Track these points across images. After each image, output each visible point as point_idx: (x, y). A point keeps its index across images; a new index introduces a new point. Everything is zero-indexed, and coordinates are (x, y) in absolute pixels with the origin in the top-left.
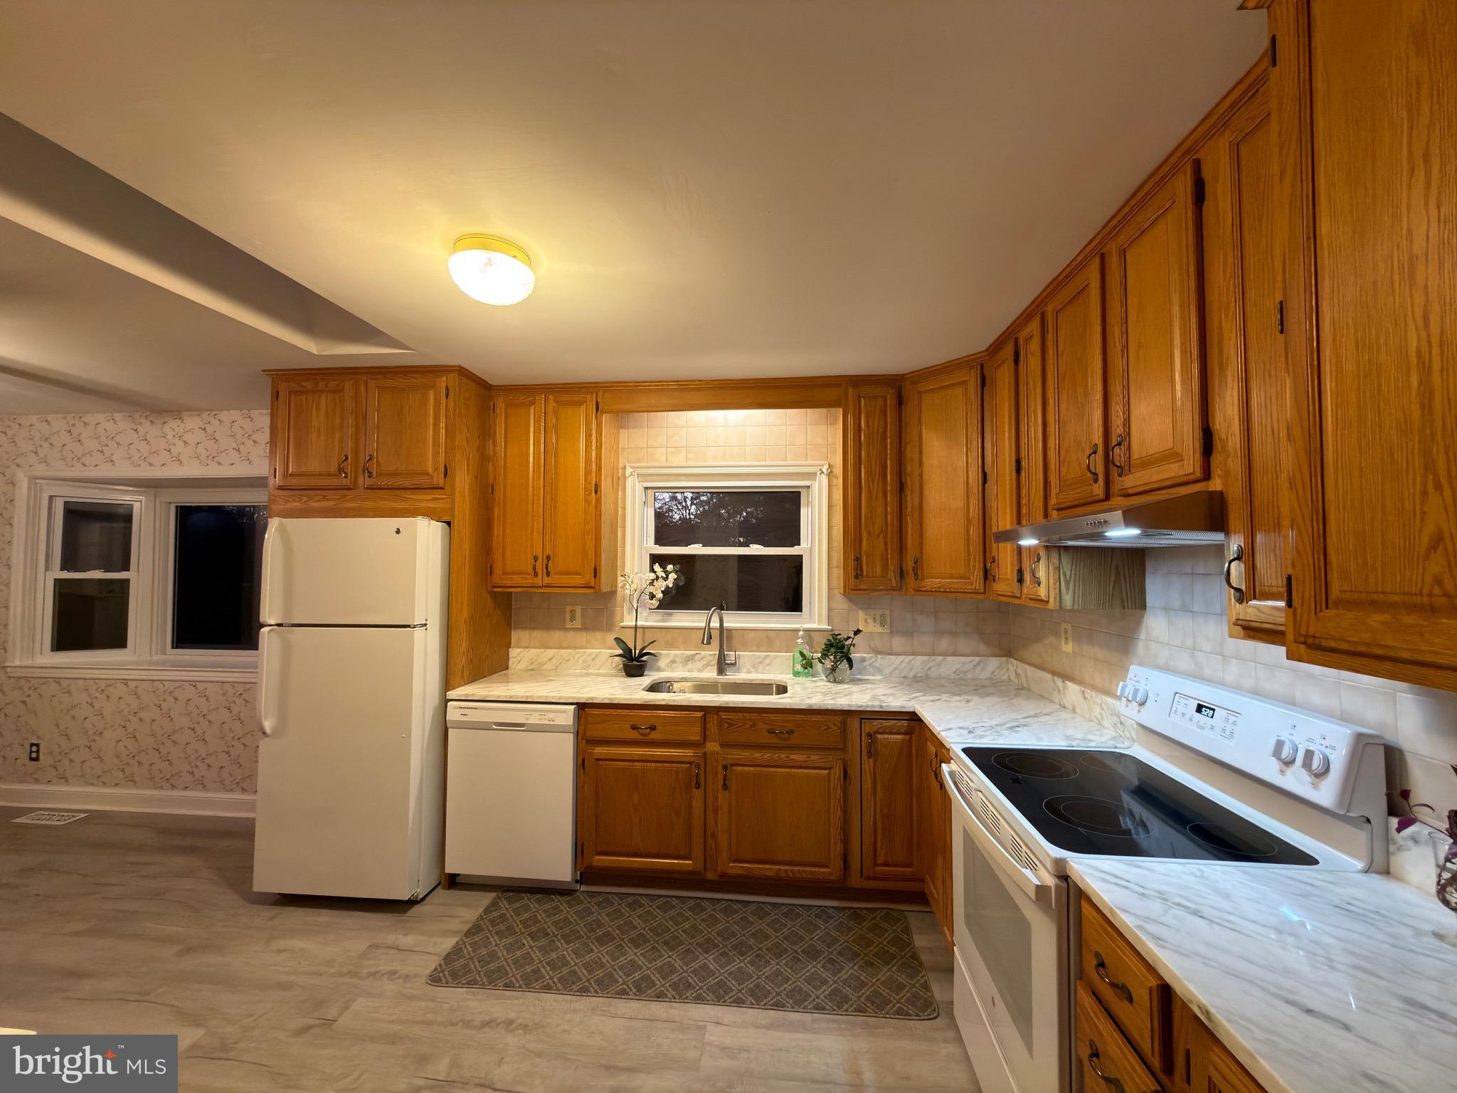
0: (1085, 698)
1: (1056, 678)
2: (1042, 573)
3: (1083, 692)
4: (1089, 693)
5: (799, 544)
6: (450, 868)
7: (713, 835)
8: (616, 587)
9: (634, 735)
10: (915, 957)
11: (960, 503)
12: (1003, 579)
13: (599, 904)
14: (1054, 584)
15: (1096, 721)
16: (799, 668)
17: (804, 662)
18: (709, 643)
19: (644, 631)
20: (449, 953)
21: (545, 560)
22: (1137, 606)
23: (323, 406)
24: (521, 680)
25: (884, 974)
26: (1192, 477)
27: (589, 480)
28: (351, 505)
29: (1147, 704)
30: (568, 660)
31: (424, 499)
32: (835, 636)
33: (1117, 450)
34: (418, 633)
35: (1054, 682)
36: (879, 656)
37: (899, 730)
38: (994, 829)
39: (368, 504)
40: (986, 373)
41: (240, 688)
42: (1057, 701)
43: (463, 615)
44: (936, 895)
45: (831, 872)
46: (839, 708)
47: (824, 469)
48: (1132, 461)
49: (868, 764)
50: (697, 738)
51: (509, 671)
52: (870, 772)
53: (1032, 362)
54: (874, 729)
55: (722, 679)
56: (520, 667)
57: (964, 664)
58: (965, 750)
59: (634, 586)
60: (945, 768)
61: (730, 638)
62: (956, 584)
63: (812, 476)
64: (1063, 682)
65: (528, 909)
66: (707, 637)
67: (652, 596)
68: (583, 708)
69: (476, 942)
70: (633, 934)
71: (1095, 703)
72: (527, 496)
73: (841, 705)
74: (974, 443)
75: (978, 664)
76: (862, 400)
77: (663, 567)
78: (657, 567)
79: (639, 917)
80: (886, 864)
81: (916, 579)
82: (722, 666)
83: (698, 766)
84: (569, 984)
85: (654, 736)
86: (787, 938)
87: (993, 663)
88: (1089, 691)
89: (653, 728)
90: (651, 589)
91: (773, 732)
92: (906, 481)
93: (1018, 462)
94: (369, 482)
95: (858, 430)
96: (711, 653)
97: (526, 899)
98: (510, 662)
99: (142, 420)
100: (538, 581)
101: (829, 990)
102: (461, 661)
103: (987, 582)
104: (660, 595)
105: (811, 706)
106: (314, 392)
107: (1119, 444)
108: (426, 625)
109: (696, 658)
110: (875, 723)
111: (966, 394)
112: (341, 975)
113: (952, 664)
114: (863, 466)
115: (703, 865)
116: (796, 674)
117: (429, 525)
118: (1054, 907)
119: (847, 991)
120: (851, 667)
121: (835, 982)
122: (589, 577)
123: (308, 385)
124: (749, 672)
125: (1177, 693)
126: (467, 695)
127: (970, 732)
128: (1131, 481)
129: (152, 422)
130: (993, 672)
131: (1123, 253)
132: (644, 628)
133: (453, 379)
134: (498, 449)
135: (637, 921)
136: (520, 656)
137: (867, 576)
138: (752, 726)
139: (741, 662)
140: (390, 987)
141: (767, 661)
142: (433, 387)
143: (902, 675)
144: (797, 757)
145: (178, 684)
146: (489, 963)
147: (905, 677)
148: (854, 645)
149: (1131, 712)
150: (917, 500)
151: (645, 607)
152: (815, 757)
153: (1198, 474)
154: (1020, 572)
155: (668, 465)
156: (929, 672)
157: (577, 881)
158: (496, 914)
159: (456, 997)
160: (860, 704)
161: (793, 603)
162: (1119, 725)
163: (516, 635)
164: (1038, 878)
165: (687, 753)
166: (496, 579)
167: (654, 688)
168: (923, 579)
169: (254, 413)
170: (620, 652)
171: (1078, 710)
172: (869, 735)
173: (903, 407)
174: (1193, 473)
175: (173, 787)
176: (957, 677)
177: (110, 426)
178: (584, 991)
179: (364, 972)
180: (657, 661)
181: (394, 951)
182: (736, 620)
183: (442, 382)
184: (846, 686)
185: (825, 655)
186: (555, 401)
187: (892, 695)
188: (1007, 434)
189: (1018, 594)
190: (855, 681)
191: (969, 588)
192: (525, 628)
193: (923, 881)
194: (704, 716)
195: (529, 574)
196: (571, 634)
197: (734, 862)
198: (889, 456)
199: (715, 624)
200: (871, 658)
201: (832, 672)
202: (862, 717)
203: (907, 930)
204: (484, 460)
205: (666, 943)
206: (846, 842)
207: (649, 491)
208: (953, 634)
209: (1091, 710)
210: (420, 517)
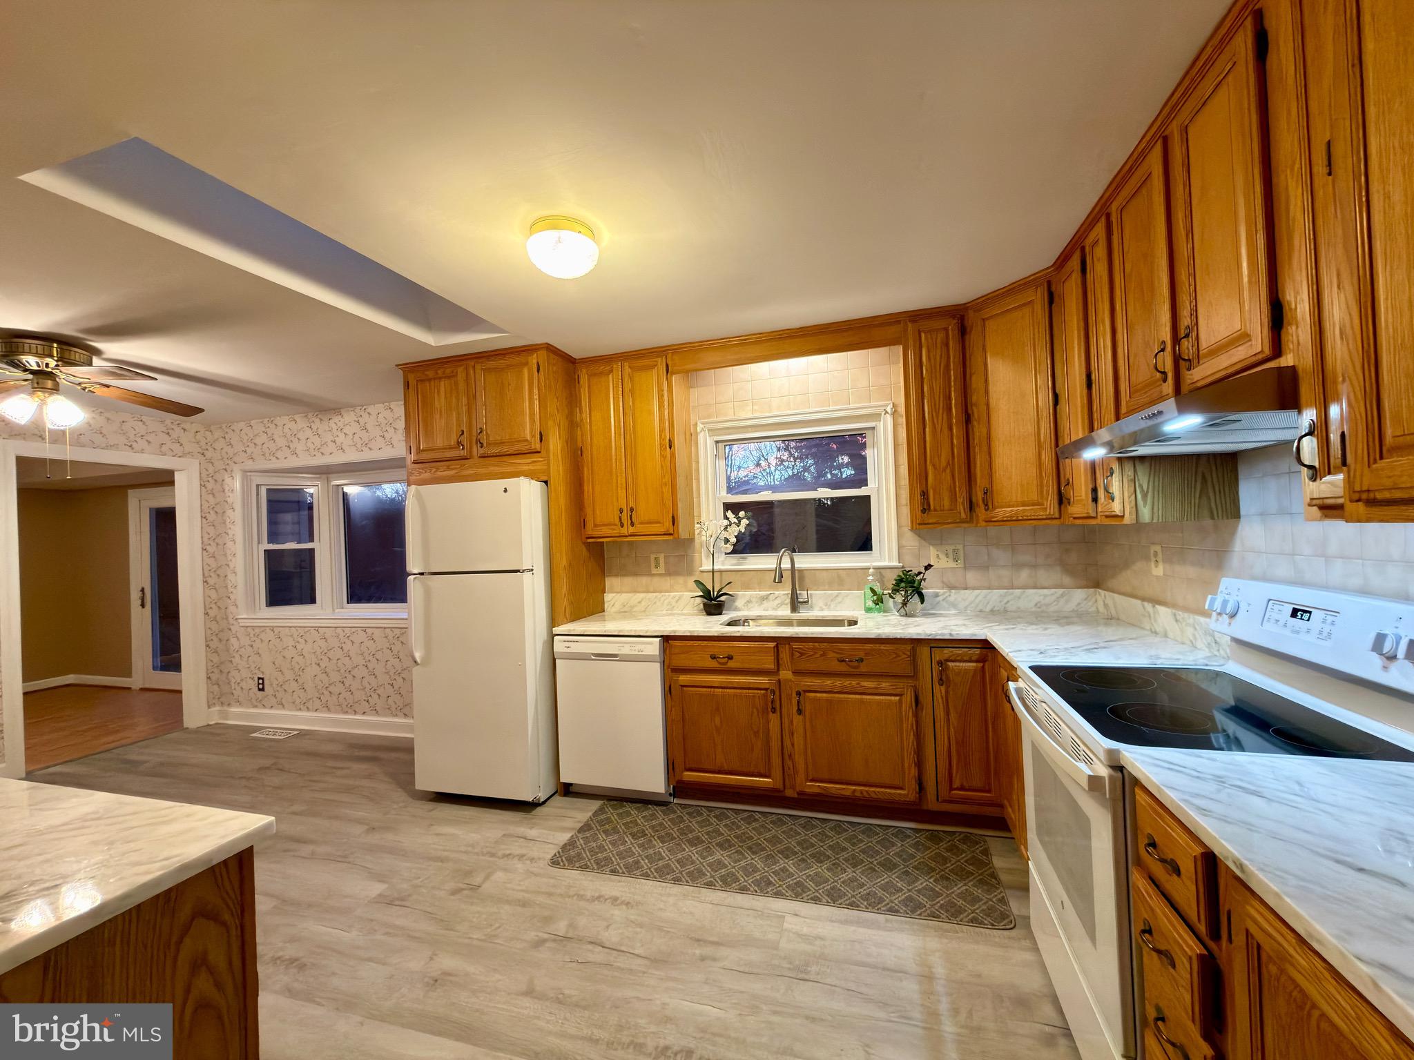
0: (1177, 621)
1: (1146, 604)
2: (1115, 487)
3: (1175, 615)
4: (1180, 615)
5: (866, 485)
6: (564, 779)
7: (790, 756)
8: (694, 534)
9: (713, 664)
10: (993, 875)
11: (1031, 428)
12: (1078, 500)
13: (690, 814)
14: (1129, 497)
15: (1188, 642)
16: (870, 604)
17: (875, 598)
18: (780, 582)
19: (721, 575)
20: (566, 844)
21: (629, 512)
22: (1230, 516)
23: (442, 389)
24: (614, 619)
25: (960, 888)
26: (1260, 357)
27: (663, 436)
28: (471, 472)
29: (1238, 615)
30: (655, 603)
31: (524, 463)
32: (906, 573)
33: (1185, 343)
34: (527, 575)
35: (1143, 606)
36: (953, 591)
37: (971, 657)
38: (1056, 736)
39: (482, 471)
40: (1053, 289)
41: (397, 632)
42: (1148, 628)
43: (563, 561)
44: (1013, 816)
45: (907, 793)
46: (908, 637)
47: (889, 409)
48: (1201, 353)
49: (940, 691)
50: (772, 666)
51: (606, 613)
52: (942, 698)
53: (1099, 268)
54: (946, 656)
55: (796, 616)
56: (614, 610)
57: (1045, 596)
58: (1032, 668)
59: (709, 532)
60: (1012, 685)
61: (802, 578)
62: (1029, 511)
63: (877, 417)
64: (1154, 606)
65: (629, 814)
66: (779, 576)
67: (727, 541)
68: (666, 639)
69: (587, 837)
70: (719, 839)
71: (1188, 625)
72: (611, 455)
73: (909, 634)
74: (1044, 367)
75: (1062, 596)
76: (923, 335)
77: (736, 513)
78: (729, 514)
79: (726, 826)
80: (962, 788)
81: (986, 510)
82: (795, 604)
83: (773, 692)
84: (663, 873)
85: (731, 664)
86: (863, 851)
87: (1079, 595)
88: (1180, 613)
89: (730, 658)
90: (725, 534)
91: (843, 661)
92: (973, 411)
93: (1089, 376)
94: (481, 451)
95: (920, 365)
96: (784, 593)
97: (628, 807)
98: (606, 606)
99: (314, 419)
100: (624, 531)
101: (903, 897)
102: (564, 603)
103: (1063, 507)
104: (733, 540)
105: (879, 635)
106: (435, 379)
107: (1187, 336)
108: (532, 570)
109: (771, 597)
110: (946, 651)
111: (1033, 316)
112: (483, 855)
113: (1032, 597)
114: (926, 401)
115: (782, 783)
116: (868, 610)
117: (530, 483)
118: (1108, 796)
119: (923, 900)
120: (922, 601)
121: (909, 891)
122: (668, 524)
123: (430, 374)
124: (822, 610)
125: (1270, 600)
126: (570, 630)
127: (1041, 653)
128: (1199, 374)
129: (321, 420)
130: (1079, 604)
131: (1185, 130)
132: (721, 571)
133: (543, 354)
134: (584, 416)
135: (723, 830)
136: (613, 599)
137: (935, 510)
138: (822, 655)
139: (813, 601)
140: (519, 866)
141: (839, 599)
142: (526, 364)
143: (978, 609)
144: (868, 684)
145: (354, 630)
146: (597, 853)
147: (981, 611)
148: (925, 580)
149: (1222, 627)
150: (985, 431)
151: (722, 552)
152: (885, 684)
153: (1267, 352)
154: (1095, 490)
155: (736, 418)
156: (1007, 605)
157: (670, 795)
158: (602, 817)
159: (572, 876)
160: (929, 632)
161: (864, 544)
162: (1214, 644)
163: (610, 582)
164: (1092, 770)
165: (763, 680)
166: (590, 530)
167: (731, 623)
168: (994, 508)
169: (393, 405)
170: (701, 594)
171: (1170, 634)
172: (940, 663)
173: (967, 337)
174: (1262, 351)
175: (355, 712)
176: (1039, 610)
177: (291, 425)
178: (676, 880)
179: (500, 854)
180: (734, 601)
181: (522, 840)
182: (808, 561)
183: (533, 360)
184: (917, 619)
185: (896, 590)
186: (630, 367)
187: (964, 625)
188: (1076, 349)
189: (1093, 514)
190: (926, 615)
191: (1042, 514)
192: (616, 575)
193: (1002, 806)
194: (777, 646)
195: (615, 525)
196: (656, 579)
197: (813, 780)
198: (953, 389)
199: (786, 564)
200: (944, 594)
201: (903, 607)
202: (932, 645)
203: (986, 852)
204: (573, 425)
205: (750, 848)
206: (920, 764)
207: (720, 444)
208: (1034, 567)
209: (1182, 631)
210: (522, 478)
